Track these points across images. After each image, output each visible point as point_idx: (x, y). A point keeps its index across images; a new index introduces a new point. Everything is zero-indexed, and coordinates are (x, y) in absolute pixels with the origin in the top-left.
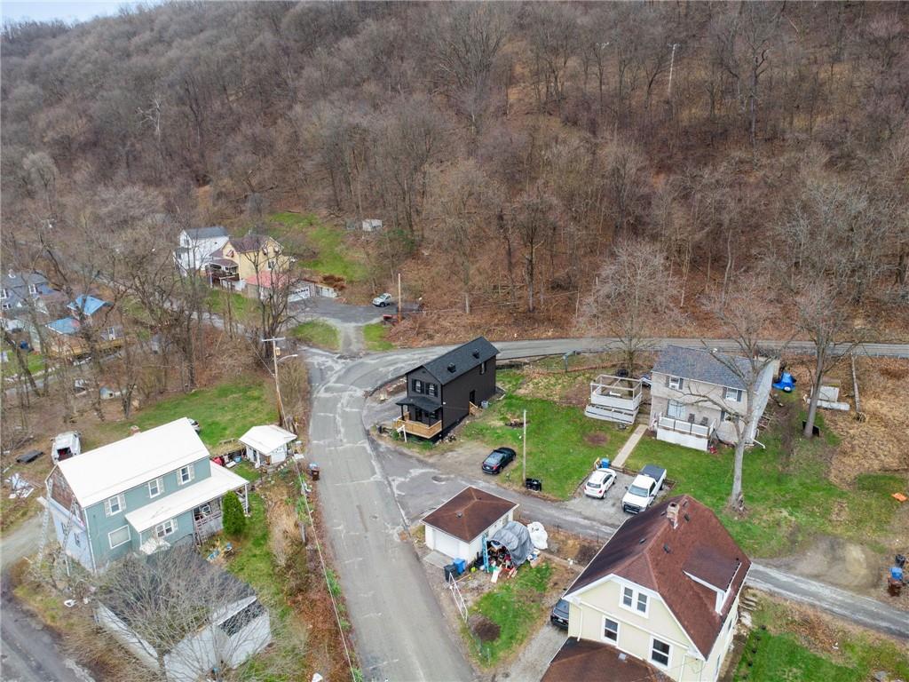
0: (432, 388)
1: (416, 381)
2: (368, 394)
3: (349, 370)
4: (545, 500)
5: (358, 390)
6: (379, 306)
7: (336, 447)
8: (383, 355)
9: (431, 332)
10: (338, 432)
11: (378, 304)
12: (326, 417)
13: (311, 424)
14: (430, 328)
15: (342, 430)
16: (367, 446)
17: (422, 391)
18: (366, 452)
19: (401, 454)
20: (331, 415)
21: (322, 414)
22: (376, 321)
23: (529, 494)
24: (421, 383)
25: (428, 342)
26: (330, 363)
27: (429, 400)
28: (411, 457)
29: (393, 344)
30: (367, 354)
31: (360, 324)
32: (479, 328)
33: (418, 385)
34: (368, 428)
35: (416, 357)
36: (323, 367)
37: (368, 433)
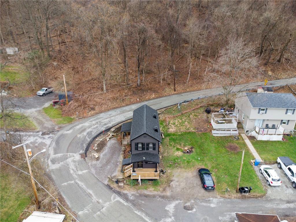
0: (151, 145)
1: (138, 143)
2: (84, 156)
3: (58, 142)
4: (256, 198)
5: (75, 155)
6: (43, 96)
7: (99, 210)
8: (71, 126)
9: (92, 106)
10: (90, 195)
11: (41, 95)
12: (70, 185)
13: (64, 197)
14: (91, 104)
15: (91, 192)
16: (118, 198)
17: (143, 149)
18: (124, 205)
19: (146, 196)
20: (73, 182)
21: (66, 184)
22: (47, 105)
23: (245, 197)
24: (142, 144)
25: (93, 112)
26: (39, 140)
27: (150, 153)
28: (154, 196)
29: (72, 117)
30: (60, 128)
31: (38, 109)
32: (117, 99)
33: (140, 145)
34: (106, 182)
35: (94, 122)
36: (37, 145)
37: (109, 187)
